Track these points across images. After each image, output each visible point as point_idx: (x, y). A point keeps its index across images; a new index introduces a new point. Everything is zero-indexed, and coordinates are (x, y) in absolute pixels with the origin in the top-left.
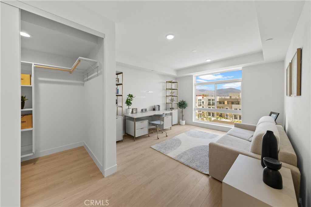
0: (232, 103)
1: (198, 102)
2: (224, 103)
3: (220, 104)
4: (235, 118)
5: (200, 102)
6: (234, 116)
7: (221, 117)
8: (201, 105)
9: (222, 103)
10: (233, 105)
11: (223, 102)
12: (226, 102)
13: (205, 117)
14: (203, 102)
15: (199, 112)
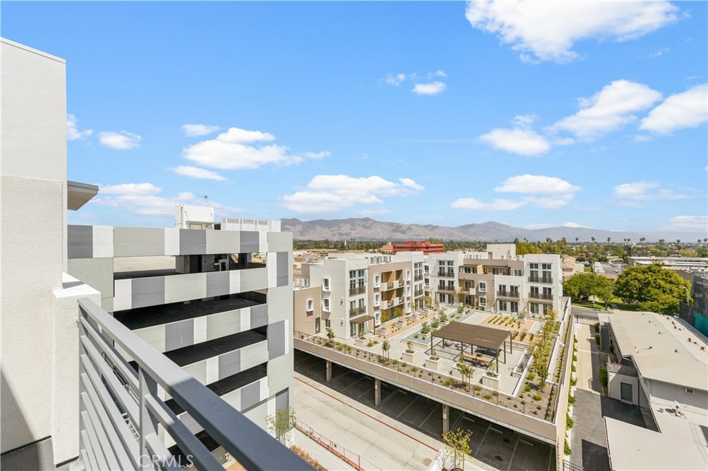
0: (495, 271)
1: (414, 269)
2: (475, 271)
3: (466, 271)
4: (501, 309)
5: (418, 269)
6: (498, 302)
7: (470, 304)
8: (420, 278)
9: (471, 269)
10: (495, 275)
11: (473, 268)
12: (480, 269)
13: (430, 307)
14: (427, 268)
15: (416, 295)
